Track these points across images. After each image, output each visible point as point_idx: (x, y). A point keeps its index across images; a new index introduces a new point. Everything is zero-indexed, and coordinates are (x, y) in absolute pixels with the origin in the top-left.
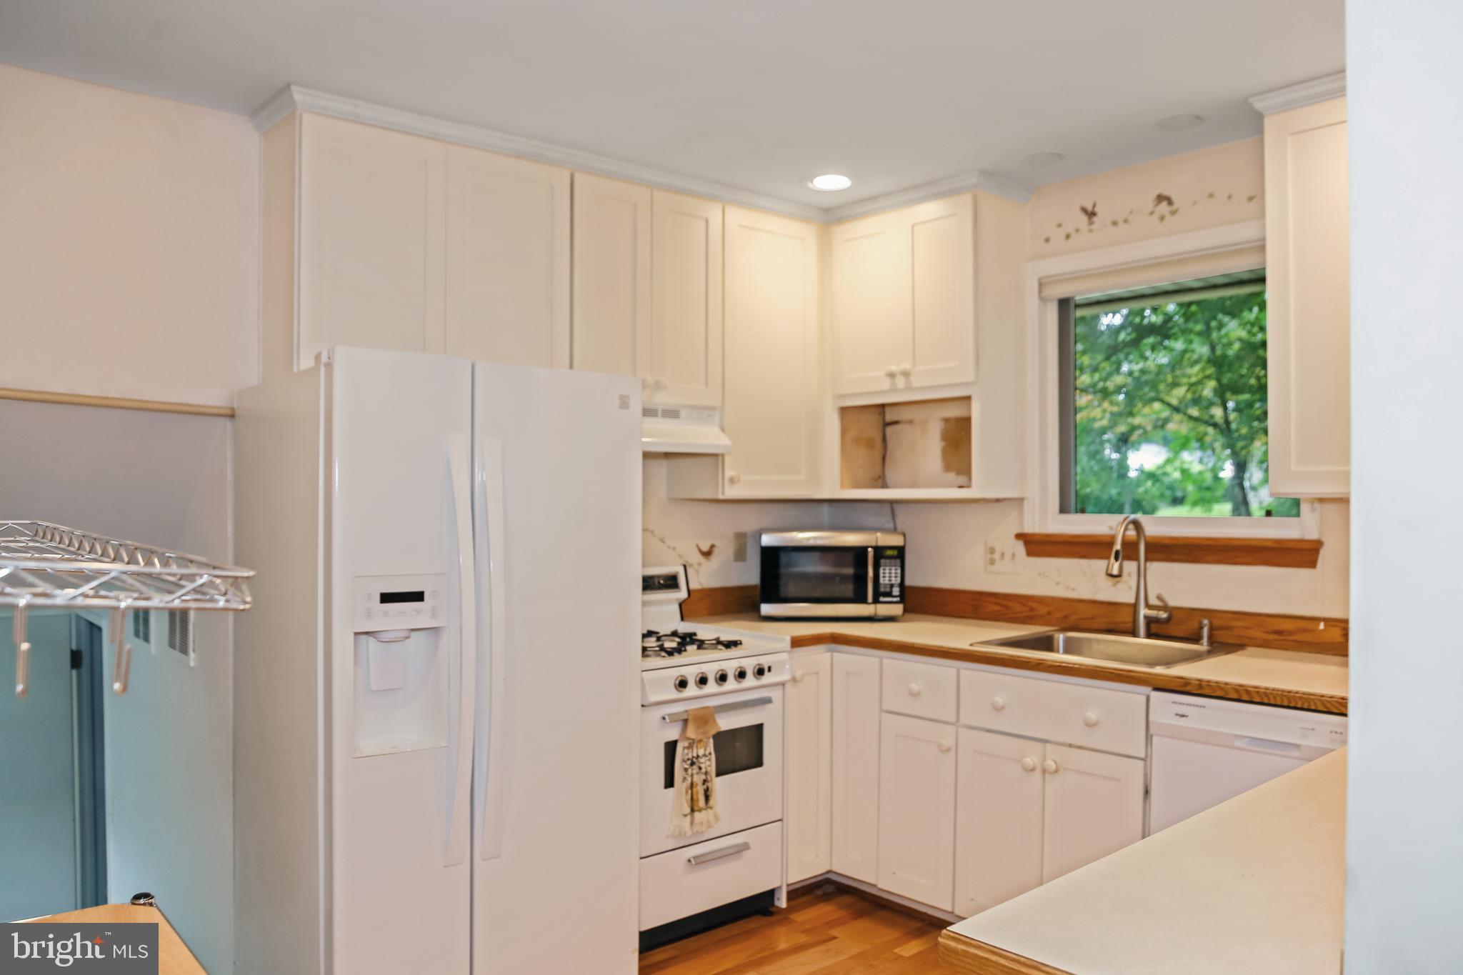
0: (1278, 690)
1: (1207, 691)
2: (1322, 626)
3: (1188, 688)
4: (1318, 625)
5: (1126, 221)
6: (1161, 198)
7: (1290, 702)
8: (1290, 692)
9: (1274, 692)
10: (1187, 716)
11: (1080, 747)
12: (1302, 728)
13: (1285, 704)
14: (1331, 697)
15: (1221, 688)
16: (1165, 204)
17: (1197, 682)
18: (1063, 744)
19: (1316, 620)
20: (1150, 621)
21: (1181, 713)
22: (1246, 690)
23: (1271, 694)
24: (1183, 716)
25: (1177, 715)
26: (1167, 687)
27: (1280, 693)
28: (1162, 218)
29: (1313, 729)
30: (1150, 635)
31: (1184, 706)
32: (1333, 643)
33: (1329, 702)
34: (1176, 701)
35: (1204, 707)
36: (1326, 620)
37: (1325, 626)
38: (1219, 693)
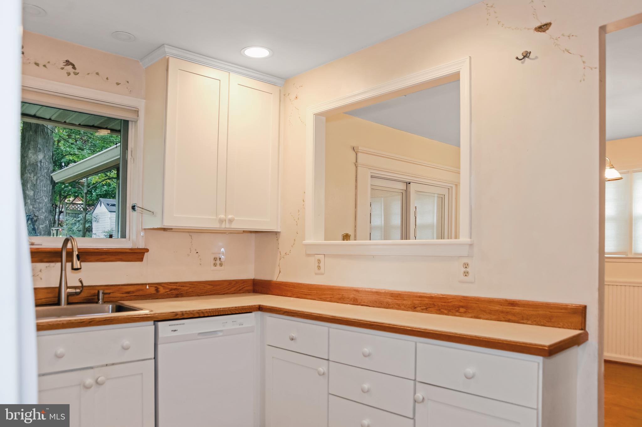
0: (214, 309)
1: (185, 317)
2: (148, 287)
3: (177, 317)
4: (146, 287)
5: (45, 66)
6: (68, 63)
7: (218, 313)
8: (218, 309)
9: (213, 310)
10: (177, 330)
11: (113, 364)
12: (223, 323)
13: (217, 314)
14: (232, 308)
15: (191, 313)
16: (71, 67)
17: (181, 313)
18: (103, 366)
19: (146, 284)
20: (69, 295)
21: (174, 329)
22: (202, 312)
23: (212, 311)
24: (175, 331)
25: (172, 331)
26: (167, 319)
27: (215, 310)
28: (69, 74)
29: (227, 322)
30: (69, 303)
31: (175, 326)
32: (151, 294)
33: (232, 310)
34: (170, 324)
35: (184, 324)
36: (149, 284)
37: (149, 287)
38: (191, 316)
